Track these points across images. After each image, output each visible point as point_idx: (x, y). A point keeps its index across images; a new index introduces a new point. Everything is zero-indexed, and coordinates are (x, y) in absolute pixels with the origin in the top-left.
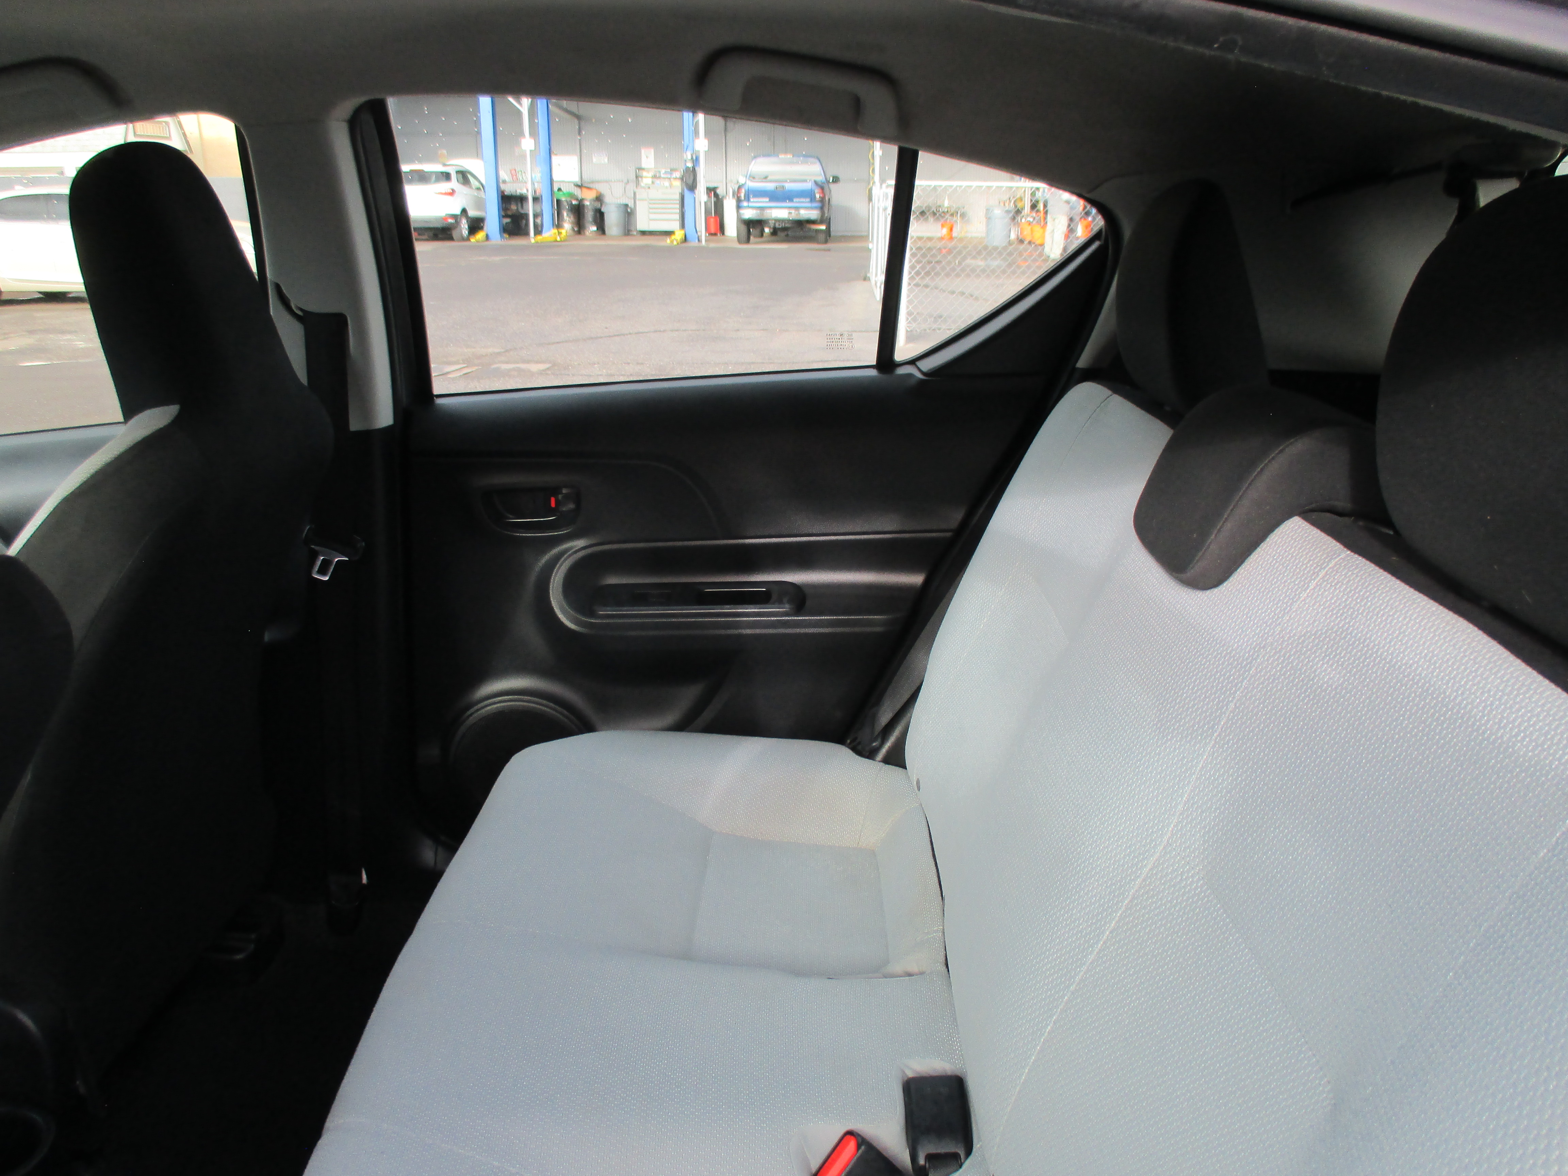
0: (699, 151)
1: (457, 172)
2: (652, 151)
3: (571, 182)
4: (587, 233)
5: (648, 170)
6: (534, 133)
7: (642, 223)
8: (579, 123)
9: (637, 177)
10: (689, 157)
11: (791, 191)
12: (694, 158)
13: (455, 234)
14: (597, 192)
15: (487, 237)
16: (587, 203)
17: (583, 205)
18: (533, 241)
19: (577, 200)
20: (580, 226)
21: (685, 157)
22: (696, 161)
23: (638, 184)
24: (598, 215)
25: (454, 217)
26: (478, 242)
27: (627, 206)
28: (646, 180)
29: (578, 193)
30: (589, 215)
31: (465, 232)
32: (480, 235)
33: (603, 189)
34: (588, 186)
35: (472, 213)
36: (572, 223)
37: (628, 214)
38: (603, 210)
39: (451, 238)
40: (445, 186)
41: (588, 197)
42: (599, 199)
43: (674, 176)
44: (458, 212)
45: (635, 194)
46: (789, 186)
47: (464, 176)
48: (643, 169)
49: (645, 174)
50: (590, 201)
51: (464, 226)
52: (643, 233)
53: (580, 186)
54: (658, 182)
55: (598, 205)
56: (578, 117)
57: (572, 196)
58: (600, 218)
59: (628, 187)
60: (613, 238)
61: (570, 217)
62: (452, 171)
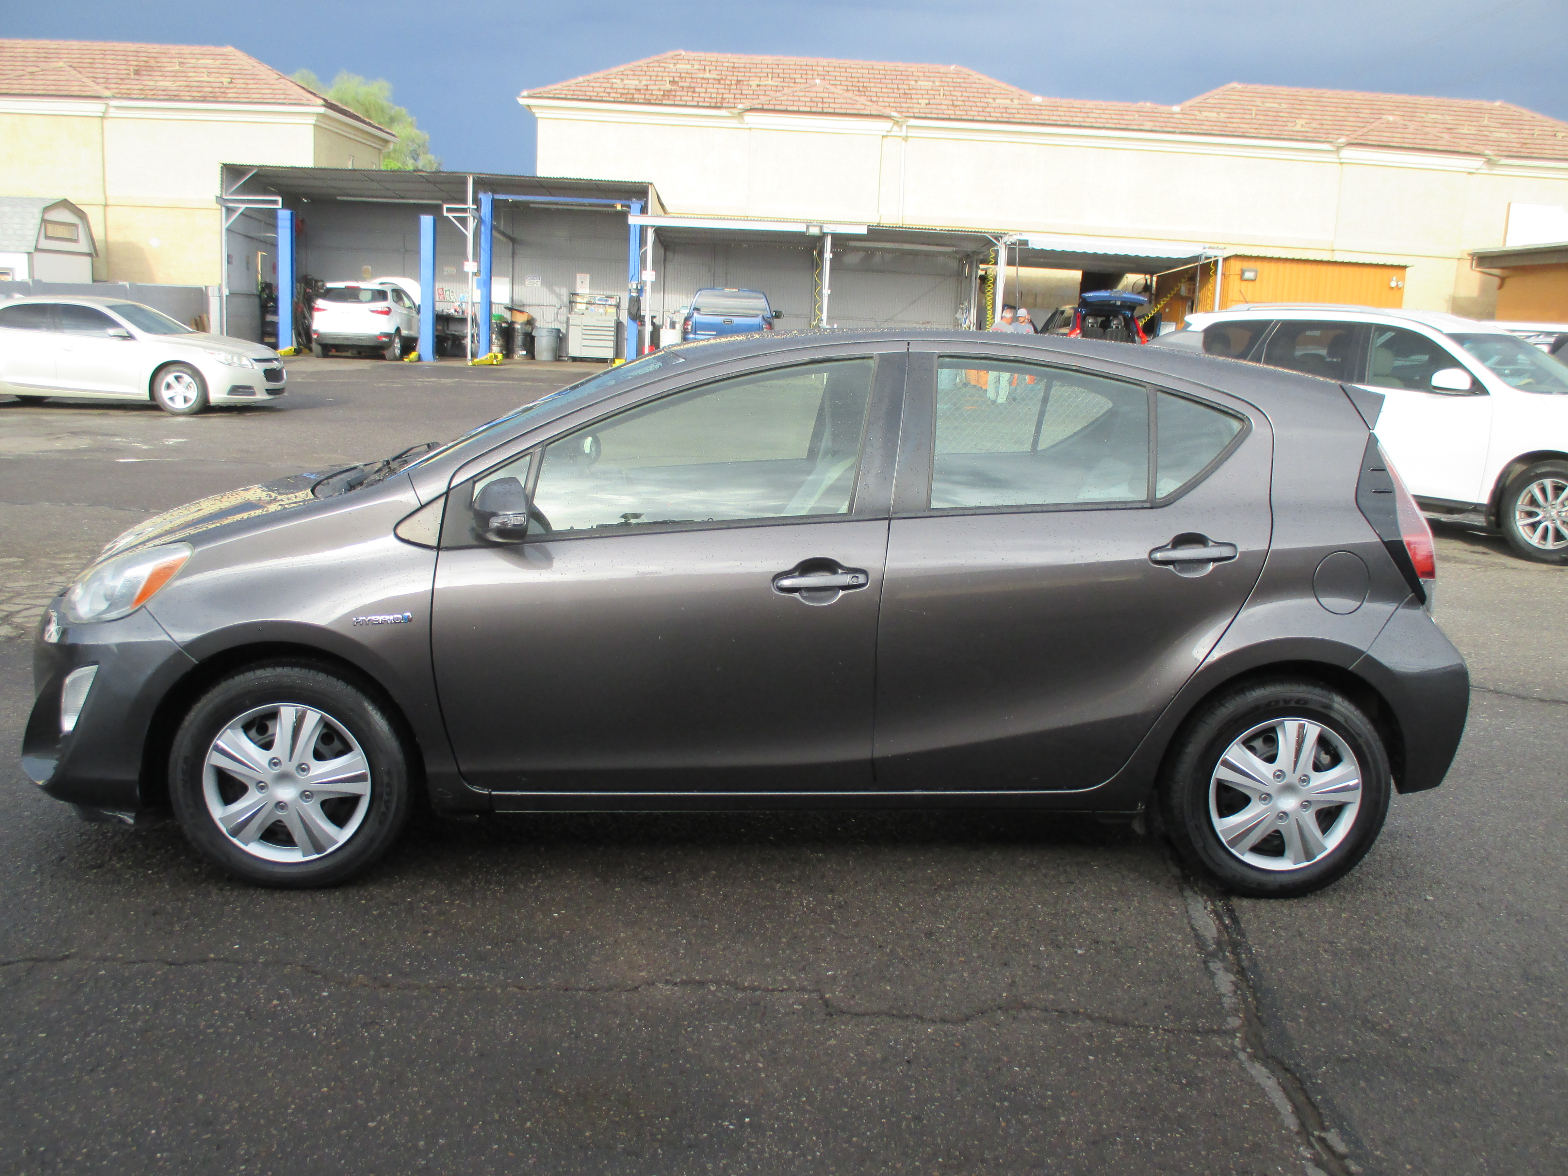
0: (645, 282)
1: (393, 291)
2: (588, 276)
3: (501, 304)
4: (516, 357)
5: (583, 296)
6: (476, 257)
7: (575, 348)
8: (513, 246)
9: (571, 302)
10: (635, 287)
11: (738, 325)
12: (639, 288)
13: (387, 353)
14: (529, 315)
15: (419, 359)
16: (518, 326)
17: (514, 329)
18: (470, 363)
19: (507, 322)
20: (508, 351)
21: (630, 285)
22: (640, 291)
23: (571, 310)
24: (529, 339)
25: (388, 335)
26: (411, 362)
27: (559, 330)
28: (580, 307)
29: (507, 315)
30: (519, 340)
31: (398, 352)
32: (413, 355)
33: (533, 312)
34: (519, 308)
35: (404, 332)
36: (501, 346)
37: (560, 339)
38: (533, 334)
39: (382, 357)
40: (381, 305)
41: (520, 319)
42: (530, 322)
43: (609, 303)
44: (392, 330)
45: (568, 319)
46: (736, 320)
47: (399, 294)
48: (577, 294)
49: (579, 299)
50: (522, 324)
51: (397, 344)
52: (575, 359)
53: (511, 309)
54: (591, 307)
55: (528, 329)
56: (513, 240)
57: (501, 318)
58: (530, 342)
59: (561, 311)
60: (543, 363)
61: (499, 340)
62: (387, 289)
